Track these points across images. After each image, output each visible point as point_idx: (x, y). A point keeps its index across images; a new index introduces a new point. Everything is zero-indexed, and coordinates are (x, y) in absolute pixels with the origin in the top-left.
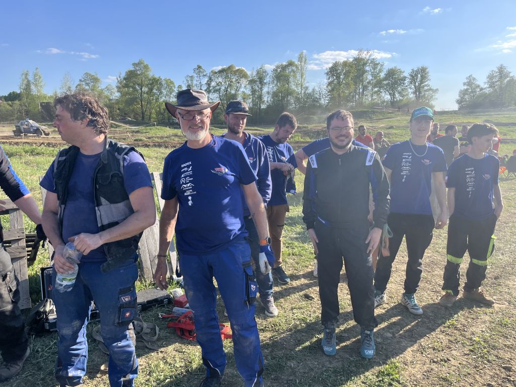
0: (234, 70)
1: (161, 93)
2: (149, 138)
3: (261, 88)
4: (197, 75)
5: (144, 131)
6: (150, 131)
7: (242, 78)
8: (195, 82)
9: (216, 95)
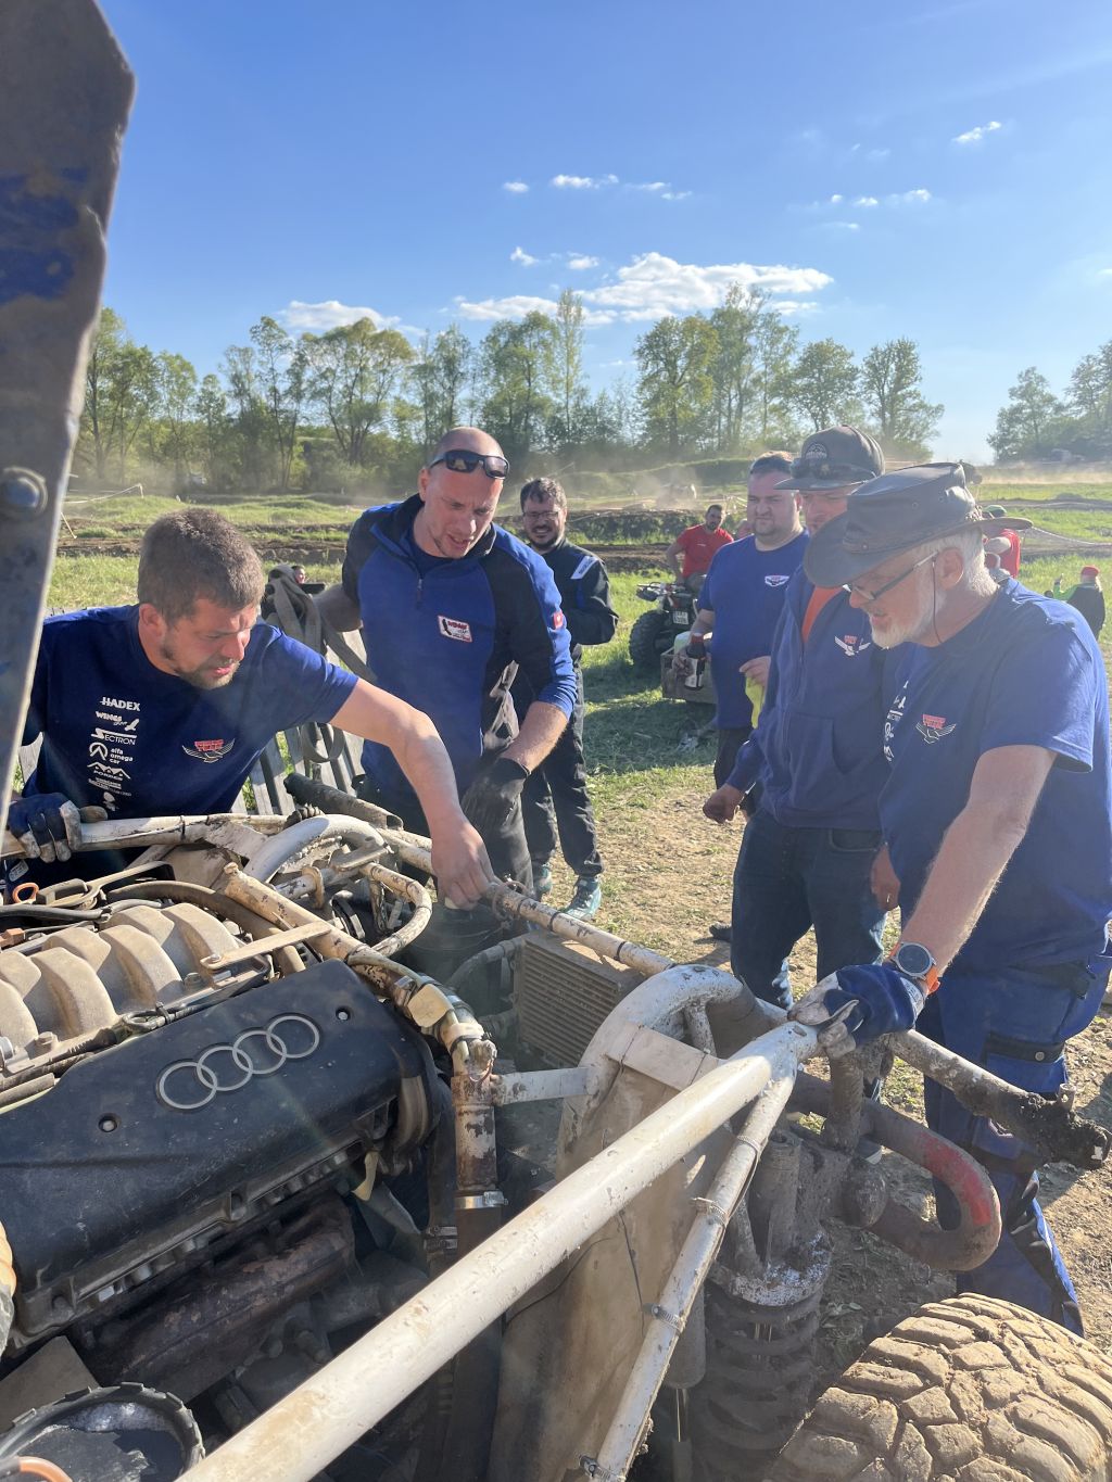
0: (371, 333)
1: (153, 396)
2: (125, 530)
3: (451, 390)
4: (260, 347)
5: (108, 509)
6: (123, 509)
7: (394, 356)
8: (255, 367)
9: (320, 406)
